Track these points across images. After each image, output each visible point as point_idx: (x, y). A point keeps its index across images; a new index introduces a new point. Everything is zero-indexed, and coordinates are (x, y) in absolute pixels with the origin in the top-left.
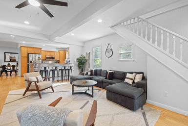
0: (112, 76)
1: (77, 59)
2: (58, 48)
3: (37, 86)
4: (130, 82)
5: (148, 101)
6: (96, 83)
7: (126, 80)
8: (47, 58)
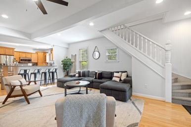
0: (101, 76)
1: (62, 61)
2: (34, 49)
3: (23, 91)
4: (118, 80)
5: (133, 94)
6: (89, 83)
7: (114, 79)
8: (21, 60)
